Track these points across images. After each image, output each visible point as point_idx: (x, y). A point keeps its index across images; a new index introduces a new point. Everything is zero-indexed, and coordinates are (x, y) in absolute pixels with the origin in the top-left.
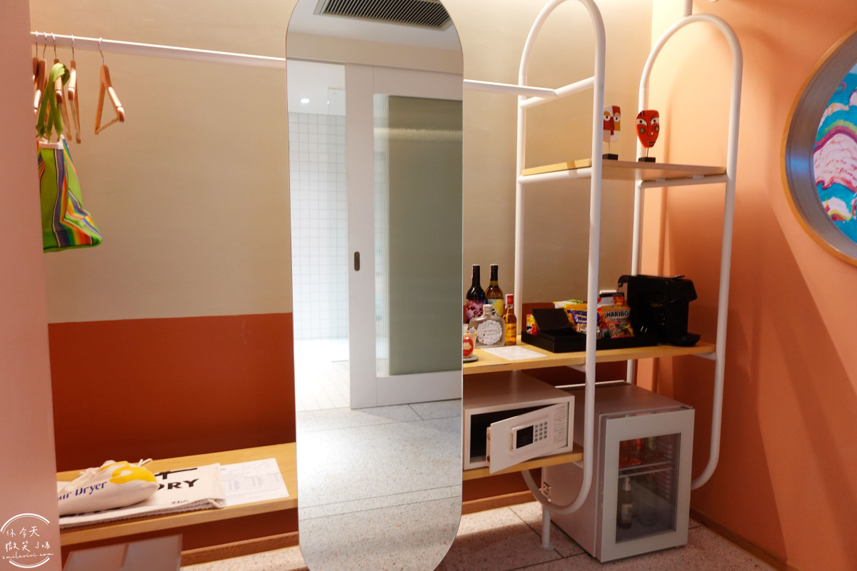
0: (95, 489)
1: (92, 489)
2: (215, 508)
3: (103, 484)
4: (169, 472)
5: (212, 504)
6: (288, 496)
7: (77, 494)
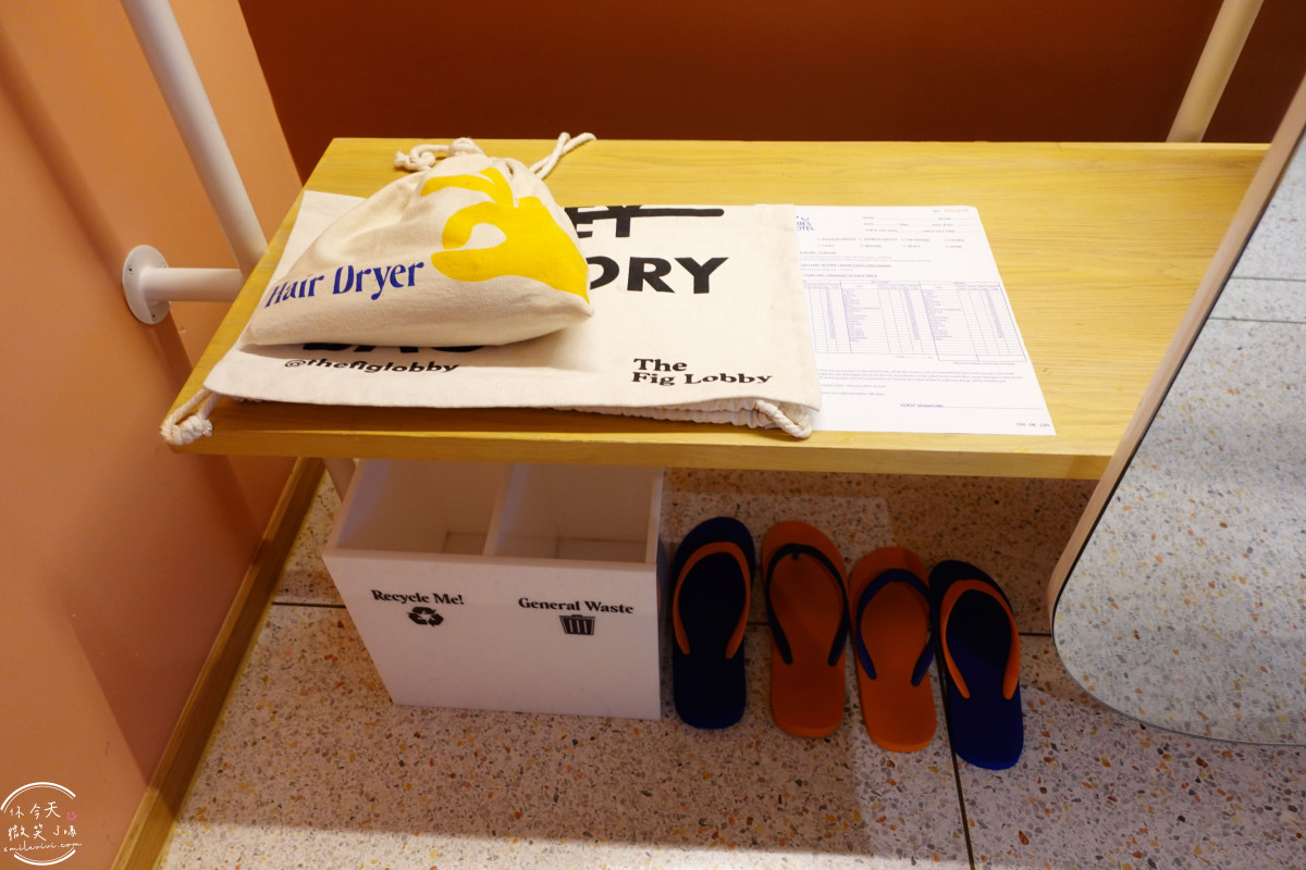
0: (388, 284)
1: (381, 283)
2: (776, 431)
3: (412, 269)
4: (636, 211)
5: (769, 417)
6: (1051, 431)
7: (336, 291)
